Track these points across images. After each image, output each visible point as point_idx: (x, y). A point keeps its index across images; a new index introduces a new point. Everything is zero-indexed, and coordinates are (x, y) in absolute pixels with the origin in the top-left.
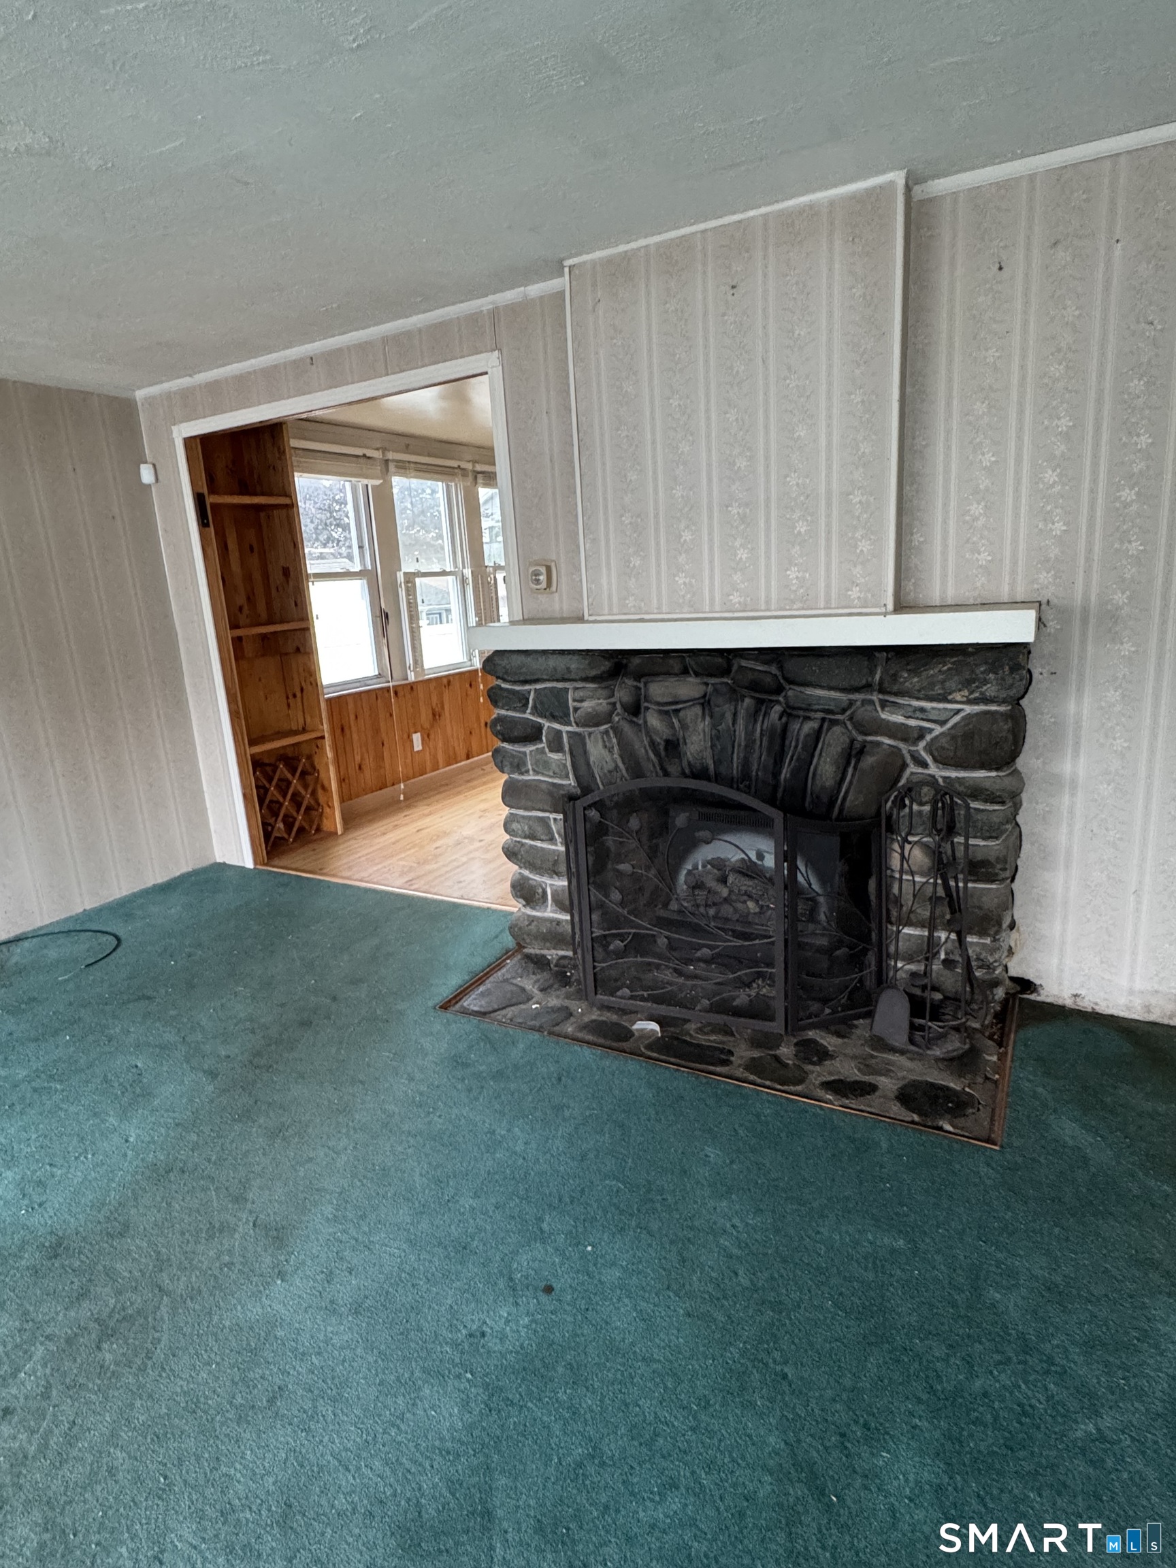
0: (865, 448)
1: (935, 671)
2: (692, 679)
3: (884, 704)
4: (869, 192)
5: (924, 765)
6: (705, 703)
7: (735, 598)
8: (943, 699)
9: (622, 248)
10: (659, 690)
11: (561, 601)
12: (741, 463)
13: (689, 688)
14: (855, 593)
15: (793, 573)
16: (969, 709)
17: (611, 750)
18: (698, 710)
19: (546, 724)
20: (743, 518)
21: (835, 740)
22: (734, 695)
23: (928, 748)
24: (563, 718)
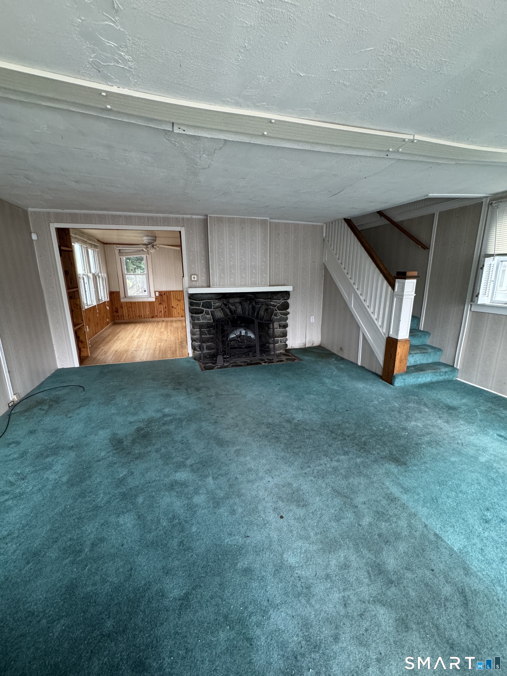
0: (264, 259)
1: (279, 295)
2: (238, 299)
3: (271, 301)
4: (264, 219)
5: (277, 311)
6: (240, 303)
7: (242, 283)
8: (279, 300)
9: (221, 216)
10: (231, 300)
11: (199, 283)
12: (244, 259)
13: (237, 300)
14: (263, 283)
15: (253, 279)
16: (283, 301)
17: (221, 313)
18: (239, 304)
19: (205, 309)
20: (244, 269)
21: (264, 307)
22: (246, 301)
23: (277, 308)
24: (209, 307)
